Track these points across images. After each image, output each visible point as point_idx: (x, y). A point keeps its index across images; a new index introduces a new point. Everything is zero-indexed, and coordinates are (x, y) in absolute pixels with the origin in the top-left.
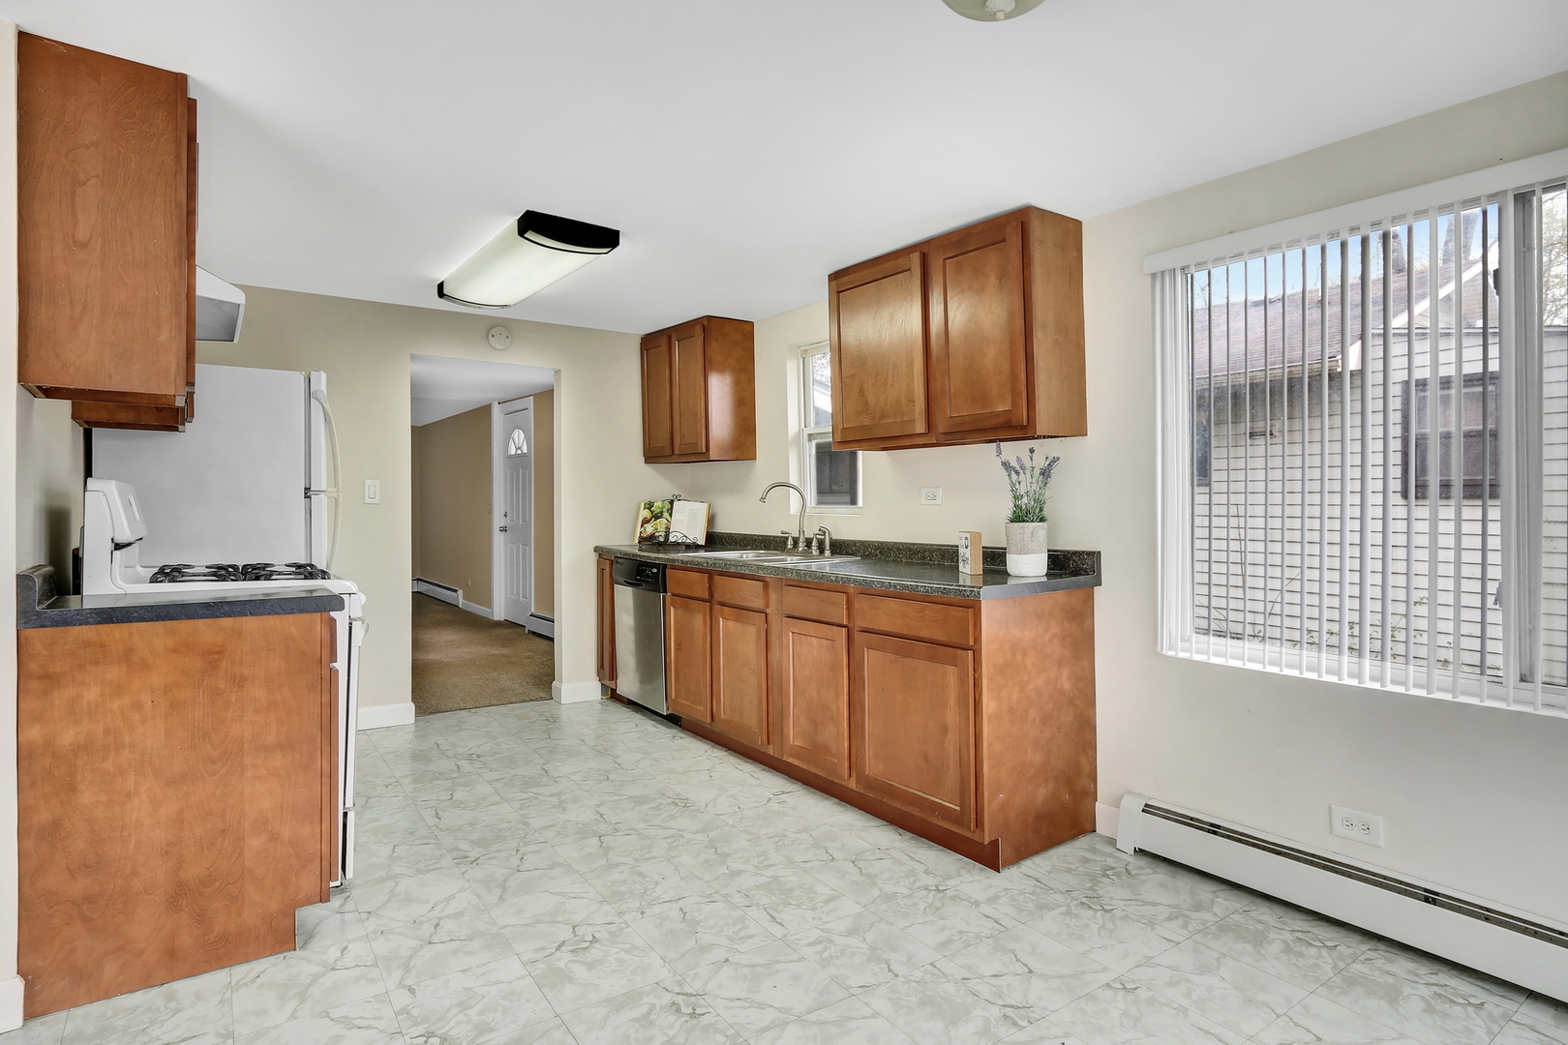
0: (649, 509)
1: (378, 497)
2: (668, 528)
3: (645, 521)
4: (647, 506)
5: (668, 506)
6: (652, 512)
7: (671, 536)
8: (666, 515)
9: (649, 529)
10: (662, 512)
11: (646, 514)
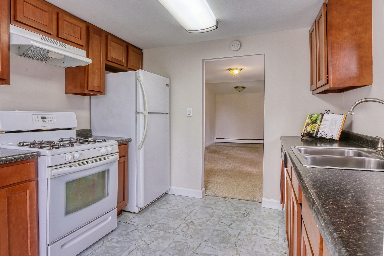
0: (310, 118)
1: (191, 114)
2: (318, 129)
3: (308, 125)
4: (310, 117)
5: (320, 117)
6: (311, 120)
7: (319, 133)
8: (318, 122)
9: (308, 129)
10: (316, 120)
11: (308, 121)
